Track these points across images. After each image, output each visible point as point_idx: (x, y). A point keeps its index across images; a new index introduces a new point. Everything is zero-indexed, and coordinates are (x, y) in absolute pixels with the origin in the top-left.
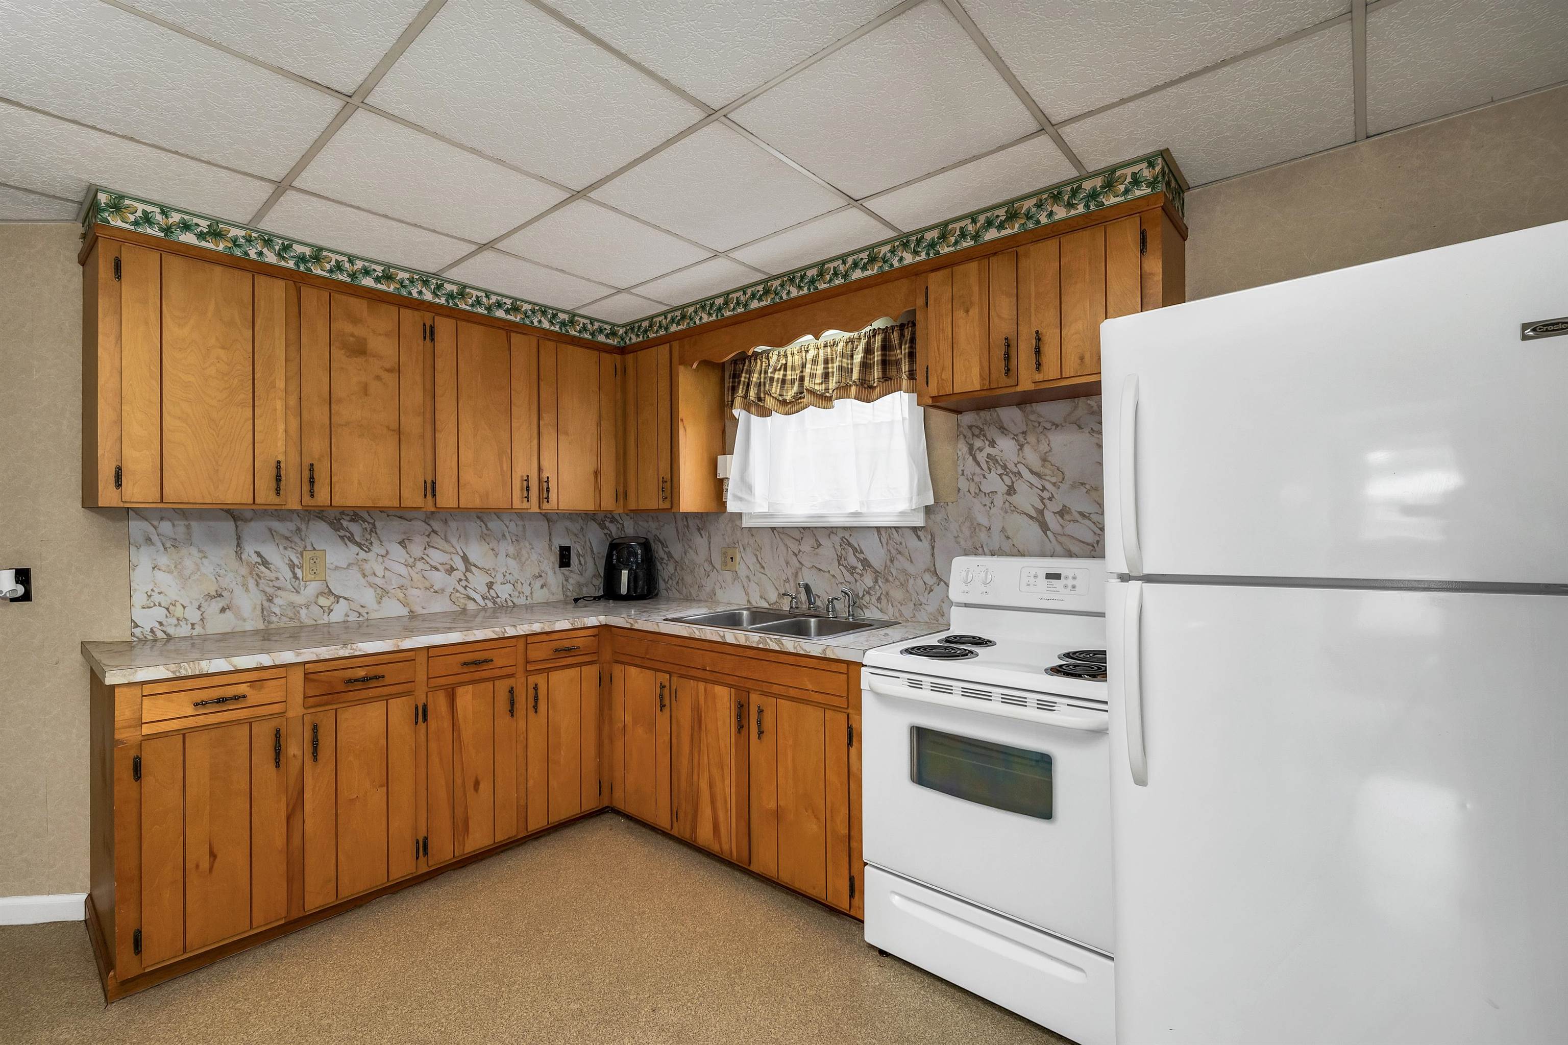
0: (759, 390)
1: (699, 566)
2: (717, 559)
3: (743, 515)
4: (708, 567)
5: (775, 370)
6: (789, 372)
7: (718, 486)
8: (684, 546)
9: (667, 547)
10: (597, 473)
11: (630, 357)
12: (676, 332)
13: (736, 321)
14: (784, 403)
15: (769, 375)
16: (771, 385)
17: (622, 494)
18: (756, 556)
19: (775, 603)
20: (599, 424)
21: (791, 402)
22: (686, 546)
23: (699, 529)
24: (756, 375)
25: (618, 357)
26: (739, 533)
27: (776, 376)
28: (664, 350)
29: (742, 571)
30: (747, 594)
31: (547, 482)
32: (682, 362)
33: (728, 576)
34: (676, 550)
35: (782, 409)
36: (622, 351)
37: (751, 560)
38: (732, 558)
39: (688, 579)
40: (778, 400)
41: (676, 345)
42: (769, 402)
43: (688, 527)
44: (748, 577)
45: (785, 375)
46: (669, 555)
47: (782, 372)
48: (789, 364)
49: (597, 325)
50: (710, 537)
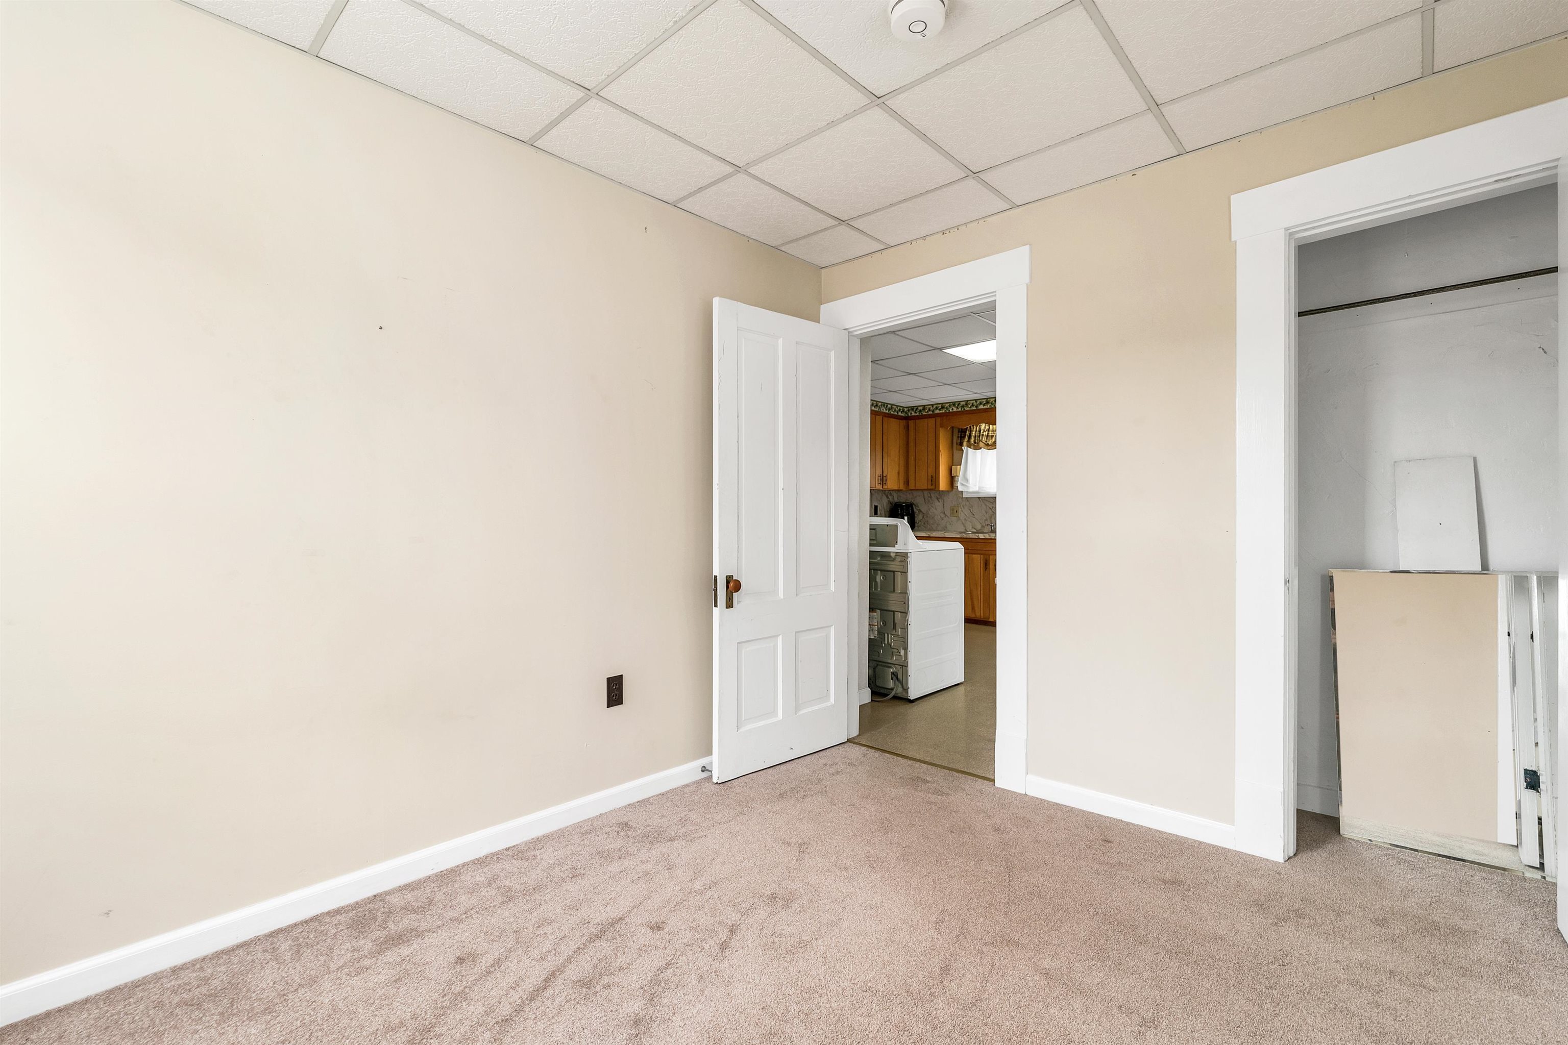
0: (975, 439)
1: (937, 516)
2: (948, 512)
3: (963, 492)
4: (943, 516)
5: (984, 431)
6: (990, 432)
7: (952, 479)
8: (928, 506)
9: (918, 507)
10: (898, 473)
11: (911, 423)
12: (938, 414)
13: (971, 412)
14: (988, 445)
15: (982, 433)
16: (982, 437)
17: (907, 482)
18: (970, 510)
19: (980, 530)
20: (899, 452)
21: (991, 445)
22: (930, 506)
23: (938, 499)
24: (974, 433)
25: (905, 421)
26: (960, 500)
27: (984, 434)
28: (931, 422)
29: (962, 516)
30: (965, 526)
31: (886, 477)
32: (942, 426)
33: (954, 519)
34: (924, 508)
35: (986, 447)
36: (907, 418)
37: (967, 511)
38: (957, 511)
39: (931, 521)
40: (985, 444)
41: (938, 419)
42: (981, 444)
43: (931, 497)
44: (965, 519)
45: (988, 433)
46: (920, 511)
47: (987, 432)
48: (991, 429)
49: (898, 408)
50: (944, 502)
